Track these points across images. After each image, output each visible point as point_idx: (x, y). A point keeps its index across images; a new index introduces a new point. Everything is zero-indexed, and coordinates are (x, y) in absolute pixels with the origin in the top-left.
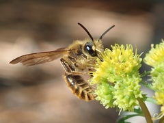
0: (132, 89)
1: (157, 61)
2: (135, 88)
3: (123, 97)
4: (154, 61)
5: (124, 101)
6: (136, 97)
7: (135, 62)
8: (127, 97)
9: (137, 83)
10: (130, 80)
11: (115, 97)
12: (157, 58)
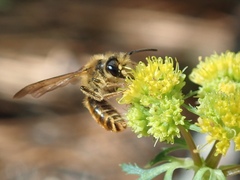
0: (171, 114)
1: (206, 78)
2: (175, 113)
3: (160, 124)
4: (202, 78)
5: (161, 128)
6: (176, 123)
7: (175, 80)
8: (165, 124)
9: (177, 106)
10: (168, 102)
11: (150, 124)
12: (206, 74)
